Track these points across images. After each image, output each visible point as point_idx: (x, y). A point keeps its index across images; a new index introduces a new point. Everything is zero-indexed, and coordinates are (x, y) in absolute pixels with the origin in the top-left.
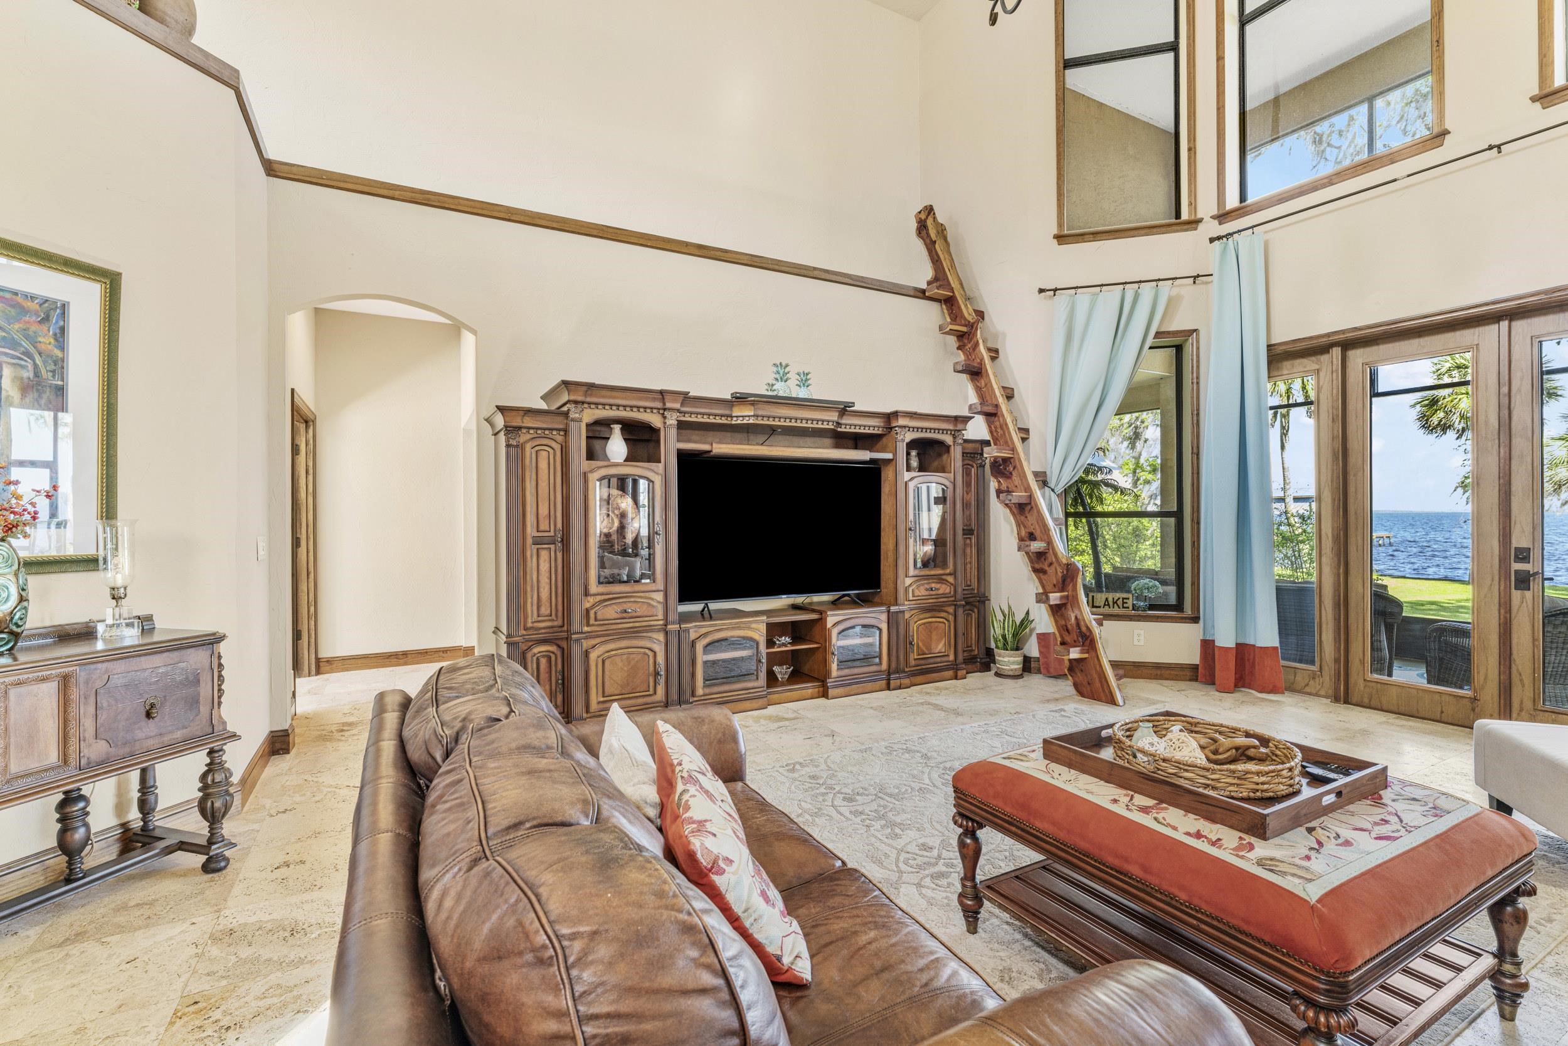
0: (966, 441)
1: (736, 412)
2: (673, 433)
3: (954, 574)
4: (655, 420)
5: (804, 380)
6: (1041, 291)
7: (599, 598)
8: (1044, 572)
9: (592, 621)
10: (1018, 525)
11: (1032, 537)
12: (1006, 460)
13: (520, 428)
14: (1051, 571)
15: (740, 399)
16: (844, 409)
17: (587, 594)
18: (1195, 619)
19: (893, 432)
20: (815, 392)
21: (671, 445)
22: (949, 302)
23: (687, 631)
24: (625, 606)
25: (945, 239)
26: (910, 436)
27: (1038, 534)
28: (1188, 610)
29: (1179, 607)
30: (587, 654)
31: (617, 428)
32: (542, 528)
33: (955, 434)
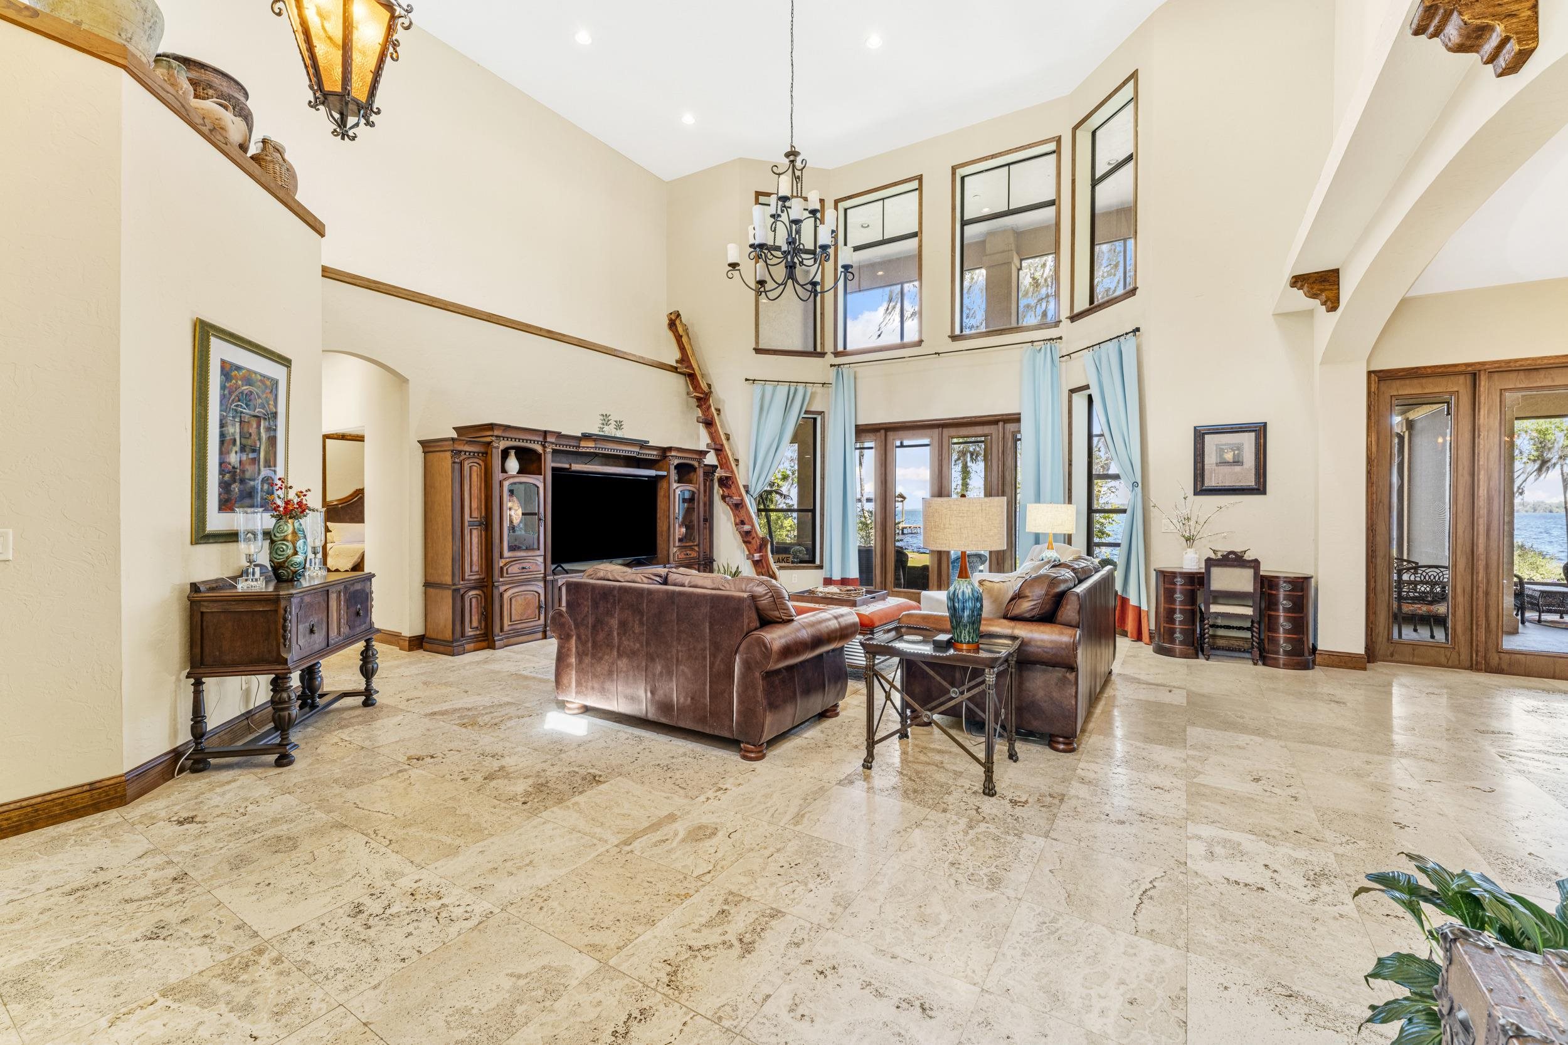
0: (705, 465)
1: (583, 444)
2: (549, 457)
3: (698, 545)
4: (539, 449)
5: (619, 425)
6: (747, 380)
7: (508, 560)
8: (750, 543)
9: (505, 575)
10: (735, 516)
11: (743, 523)
12: (727, 478)
13: (461, 451)
14: (753, 542)
15: (586, 437)
16: (643, 445)
17: (501, 557)
18: (821, 567)
19: (667, 459)
20: (626, 433)
21: (549, 463)
22: (692, 377)
23: (557, 580)
24: (524, 565)
25: (688, 335)
26: (676, 462)
27: (746, 521)
28: (818, 562)
29: (813, 561)
30: (501, 595)
31: (513, 452)
32: (474, 515)
33: (700, 461)
